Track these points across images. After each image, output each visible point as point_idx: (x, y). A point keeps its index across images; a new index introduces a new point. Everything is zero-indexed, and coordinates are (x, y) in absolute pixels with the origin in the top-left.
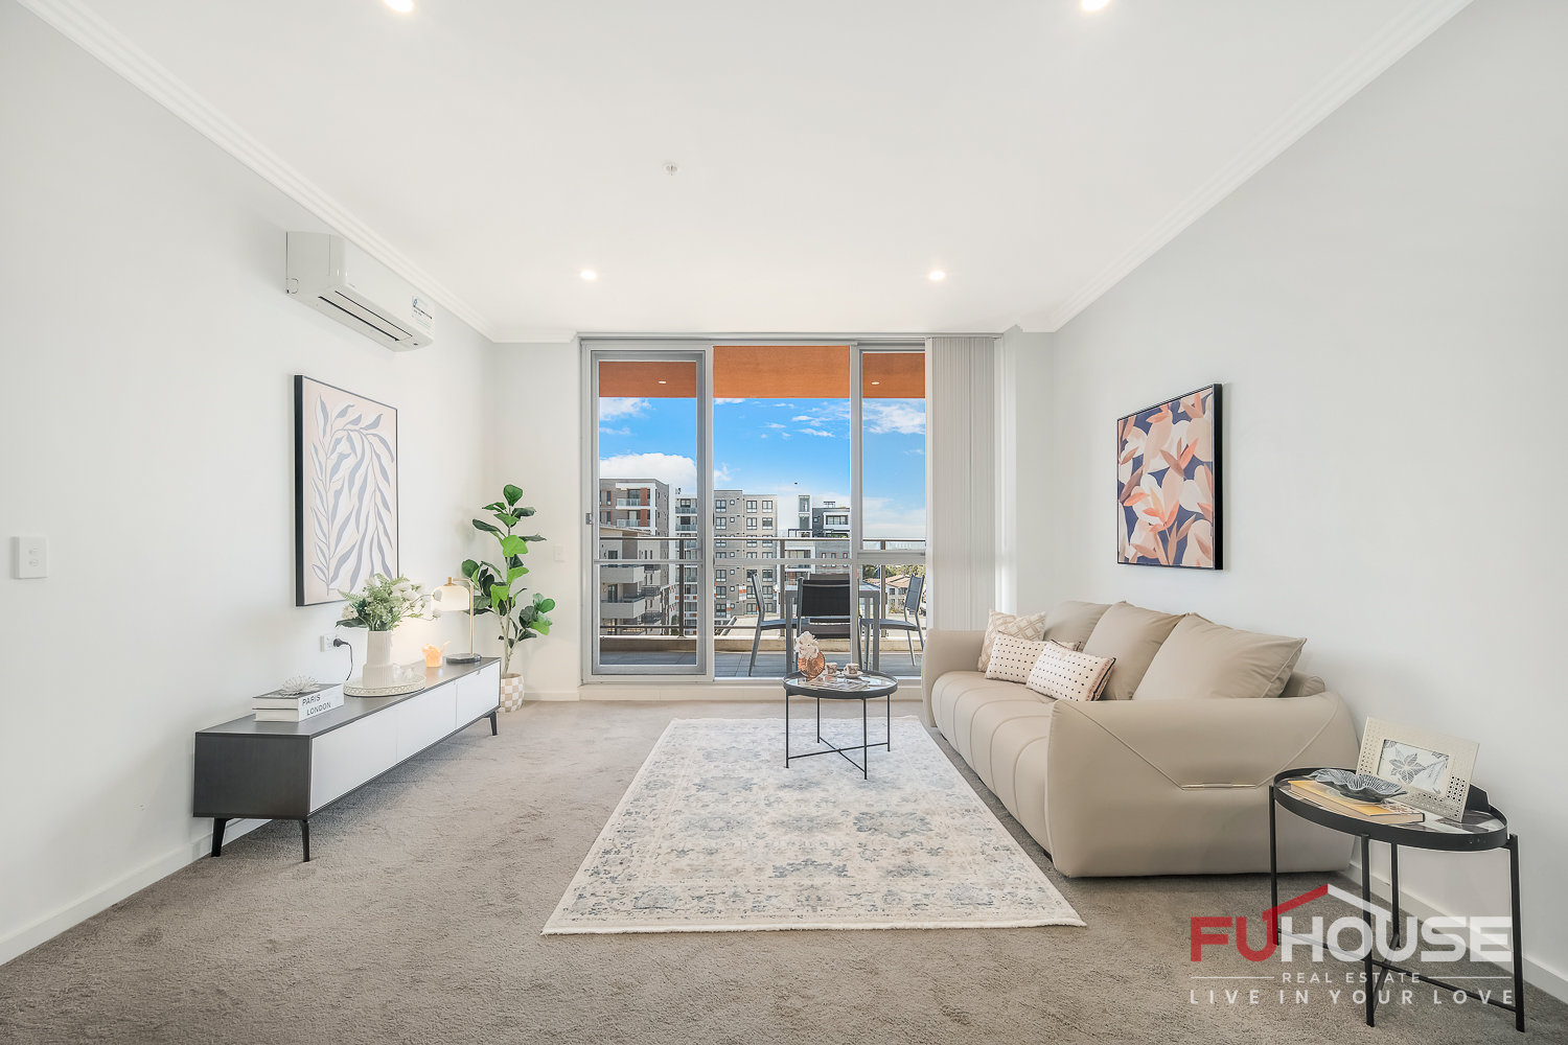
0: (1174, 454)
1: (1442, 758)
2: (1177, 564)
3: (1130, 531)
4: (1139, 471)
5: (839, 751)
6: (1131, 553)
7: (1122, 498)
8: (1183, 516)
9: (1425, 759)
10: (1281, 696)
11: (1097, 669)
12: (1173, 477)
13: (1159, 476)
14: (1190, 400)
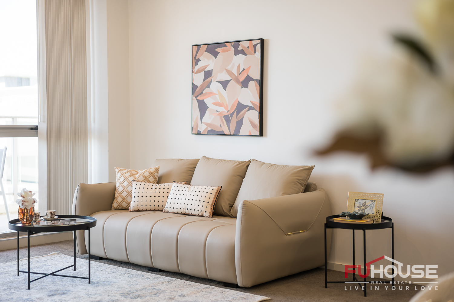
0: (235, 72)
1: (374, 201)
2: (236, 134)
3: (202, 114)
4: (209, 79)
5: (52, 274)
6: (202, 128)
7: (196, 94)
8: (240, 107)
9: (368, 203)
10: (304, 192)
11: (214, 193)
12: (232, 85)
13: (225, 84)
14: (247, 44)
